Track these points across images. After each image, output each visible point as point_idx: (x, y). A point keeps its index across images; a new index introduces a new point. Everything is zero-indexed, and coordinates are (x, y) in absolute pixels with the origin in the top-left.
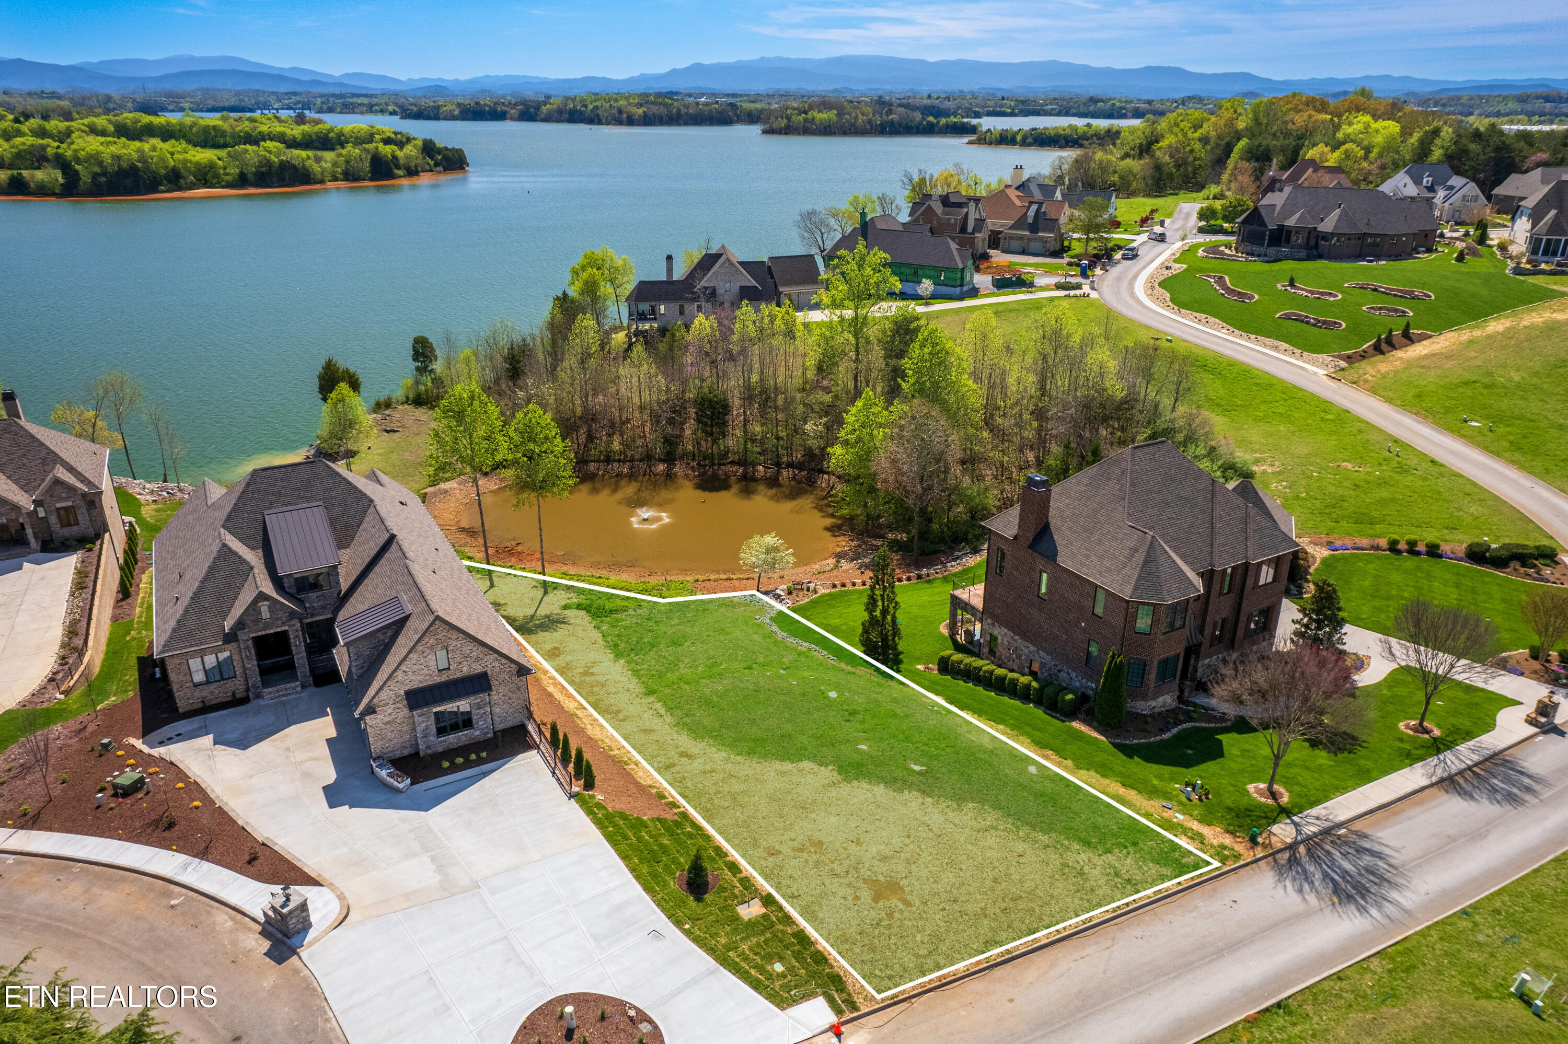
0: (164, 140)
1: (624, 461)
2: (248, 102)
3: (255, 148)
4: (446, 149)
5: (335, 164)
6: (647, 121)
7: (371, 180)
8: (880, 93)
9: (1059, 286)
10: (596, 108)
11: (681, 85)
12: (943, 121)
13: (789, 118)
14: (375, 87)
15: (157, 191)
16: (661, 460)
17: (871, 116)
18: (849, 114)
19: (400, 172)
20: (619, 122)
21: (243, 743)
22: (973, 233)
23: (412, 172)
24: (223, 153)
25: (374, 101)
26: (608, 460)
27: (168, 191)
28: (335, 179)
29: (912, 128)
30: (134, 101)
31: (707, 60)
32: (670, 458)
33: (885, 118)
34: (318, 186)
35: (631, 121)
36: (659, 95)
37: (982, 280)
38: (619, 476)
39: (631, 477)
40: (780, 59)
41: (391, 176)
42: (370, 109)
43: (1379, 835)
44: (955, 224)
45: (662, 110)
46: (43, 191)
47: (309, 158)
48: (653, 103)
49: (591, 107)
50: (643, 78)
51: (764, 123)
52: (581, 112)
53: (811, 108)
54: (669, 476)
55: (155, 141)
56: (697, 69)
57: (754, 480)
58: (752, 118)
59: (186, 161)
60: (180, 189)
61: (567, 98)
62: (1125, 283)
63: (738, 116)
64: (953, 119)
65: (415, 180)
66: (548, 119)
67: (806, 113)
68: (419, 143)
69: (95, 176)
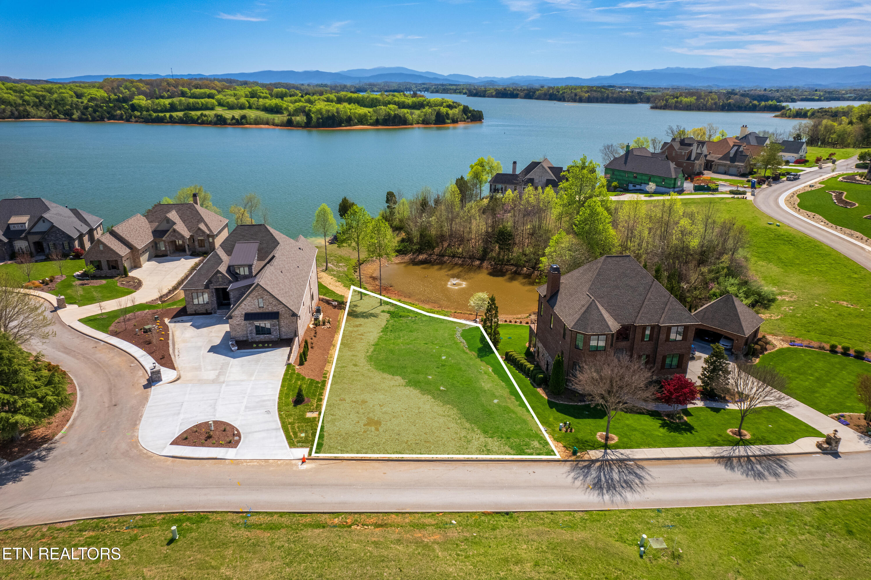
0: (349, 104)
1: (461, 258)
2: (402, 88)
3: (385, 108)
4: (474, 110)
5: (419, 116)
6: (589, 100)
7: (434, 124)
8: (733, 88)
9: (732, 192)
10: (564, 93)
11: (618, 83)
12: (763, 103)
13: (667, 101)
14: (462, 81)
15: (341, 126)
16: (478, 259)
17: (717, 100)
18: (704, 99)
19: (449, 121)
20: (574, 101)
21: (198, 327)
22: (694, 161)
23: (455, 121)
24: (371, 110)
25: (459, 87)
26: (454, 256)
27: (345, 126)
28: (418, 123)
29: (742, 107)
30: (355, 87)
31: (635, 69)
32: (482, 259)
33: (726, 101)
34: (409, 126)
35: (581, 100)
36: (598, 87)
37: (688, 186)
38: (456, 264)
39: (462, 265)
40: (678, 68)
41: (444, 123)
42: (455, 91)
43: (650, 469)
44: (685, 155)
45: (599, 95)
46: (298, 125)
47: (408, 113)
48: (595, 91)
49: (561, 92)
50: (599, 78)
51: (652, 103)
52: (556, 95)
53: (681, 95)
54: (480, 267)
55: (346, 104)
56: (629, 74)
57: (519, 274)
58: (647, 100)
59: (355, 113)
60: (350, 125)
61: (550, 88)
62: (776, 193)
63: (641, 99)
64: (770, 102)
65: (456, 125)
66: (539, 98)
67: (677, 98)
68: (462, 107)
69: (318, 119)
